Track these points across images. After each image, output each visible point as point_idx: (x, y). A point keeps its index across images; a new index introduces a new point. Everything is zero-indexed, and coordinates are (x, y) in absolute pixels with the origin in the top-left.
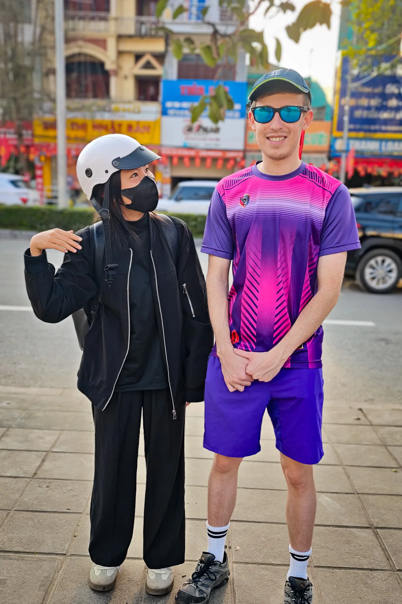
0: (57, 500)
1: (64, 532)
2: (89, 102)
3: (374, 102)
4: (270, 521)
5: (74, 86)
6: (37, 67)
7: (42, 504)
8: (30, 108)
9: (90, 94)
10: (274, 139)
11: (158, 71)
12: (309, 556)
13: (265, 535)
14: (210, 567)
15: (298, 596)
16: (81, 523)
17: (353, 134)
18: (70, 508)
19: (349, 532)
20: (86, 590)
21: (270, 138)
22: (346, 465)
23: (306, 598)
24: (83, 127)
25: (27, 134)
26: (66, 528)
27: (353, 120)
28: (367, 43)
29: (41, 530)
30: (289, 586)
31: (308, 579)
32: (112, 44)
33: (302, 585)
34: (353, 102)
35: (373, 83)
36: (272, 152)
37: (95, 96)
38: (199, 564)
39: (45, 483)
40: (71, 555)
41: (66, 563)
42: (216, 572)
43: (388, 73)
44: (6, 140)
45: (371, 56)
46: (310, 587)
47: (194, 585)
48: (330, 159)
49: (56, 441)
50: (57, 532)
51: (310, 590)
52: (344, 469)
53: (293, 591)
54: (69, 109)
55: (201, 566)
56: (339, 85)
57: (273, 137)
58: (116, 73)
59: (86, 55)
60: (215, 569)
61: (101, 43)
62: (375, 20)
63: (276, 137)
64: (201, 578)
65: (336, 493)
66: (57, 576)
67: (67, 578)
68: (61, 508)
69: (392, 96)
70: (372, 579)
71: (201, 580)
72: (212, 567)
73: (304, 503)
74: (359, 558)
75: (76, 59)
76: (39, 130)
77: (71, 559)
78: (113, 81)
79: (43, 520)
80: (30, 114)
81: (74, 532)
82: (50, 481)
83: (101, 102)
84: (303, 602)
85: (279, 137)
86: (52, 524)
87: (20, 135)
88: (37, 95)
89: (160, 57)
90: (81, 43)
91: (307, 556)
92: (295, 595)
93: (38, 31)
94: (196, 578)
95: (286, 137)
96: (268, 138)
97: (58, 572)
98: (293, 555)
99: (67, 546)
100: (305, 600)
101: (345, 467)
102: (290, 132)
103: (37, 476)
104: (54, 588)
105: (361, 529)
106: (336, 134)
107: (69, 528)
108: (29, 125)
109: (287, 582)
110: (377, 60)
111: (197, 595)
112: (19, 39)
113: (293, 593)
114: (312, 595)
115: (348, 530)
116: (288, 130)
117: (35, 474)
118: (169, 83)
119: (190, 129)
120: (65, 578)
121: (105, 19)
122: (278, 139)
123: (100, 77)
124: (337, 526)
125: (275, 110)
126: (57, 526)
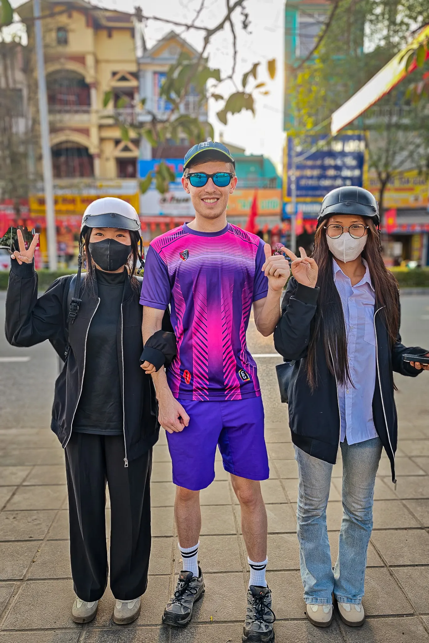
0: (22, 530)
1: (24, 559)
2: (76, 180)
3: (316, 173)
4: (212, 533)
5: (63, 168)
6: (31, 153)
7: (7, 535)
8: (26, 187)
9: (77, 173)
10: (208, 201)
11: (135, 153)
12: (266, 565)
13: (207, 546)
14: (190, 584)
15: (259, 603)
16: (41, 549)
17: (301, 199)
18: (32, 536)
19: (280, 538)
20: (38, 611)
21: (204, 200)
22: (282, 479)
23: (266, 604)
24: (73, 201)
25: (24, 210)
26: (26, 554)
27: (299, 188)
28: (305, 125)
29: (3, 558)
30: (251, 594)
31: (268, 587)
32: (94, 132)
33: (261, 593)
34: (298, 173)
35: (313, 157)
36: (207, 212)
37: (82, 175)
38: (179, 582)
39: (12, 515)
40: (28, 580)
41: (22, 587)
42: (195, 587)
43: (326, 149)
44: (5, 216)
45: (311, 136)
46: (270, 594)
47: (179, 603)
48: (283, 220)
49: (27, 476)
50: (17, 559)
51: (270, 597)
52: (281, 482)
53: (253, 599)
54: (55, 187)
55: (182, 584)
56: (286, 160)
57: (207, 199)
58: (99, 156)
59: (73, 142)
60: (194, 585)
61: (85, 132)
62: (311, 107)
63: (210, 199)
64: (183, 595)
65: (272, 504)
66: (12, 601)
67: (21, 601)
68: (24, 537)
69: (330, 167)
70: (296, 579)
71: (184, 598)
72: (191, 583)
73: (256, 518)
74: (286, 561)
75: (64, 146)
76: (34, 206)
77: (27, 584)
78: (97, 163)
79: (6, 549)
80: (26, 193)
81: (34, 558)
82: (16, 512)
83: (86, 180)
84: (263, 608)
85: (213, 198)
86: (14, 552)
87: (18, 211)
88: (31, 177)
89: (136, 142)
90: (67, 132)
91: (264, 565)
92: (256, 603)
93: (30, 123)
94: (178, 596)
95: (218, 199)
96: (202, 200)
97: (14, 596)
98: (252, 566)
99: (25, 572)
100: (265, 605)
101: (282, 480)
102: (221, 195)
103: (6, 509)
104: (7, 613)
105: (290, 535)
106: (286, 199)
107: (30, 554)
108: (25, 202)
109: (249, 590)
110: (314, 139)
111: (183, 612)
112: (14, 130)
113: (254, 600)
114: (271, 601)
115: (279, 536)
116: (220, 193)
117: (5, 507)
118: (145, 163)
119: (164, 200)
120: (19, 601)
121: (87, 112)
122: (212, 201)
123: (85, 160)
124: (270, 533)
125: (208, 176)
126: (18, 554)
